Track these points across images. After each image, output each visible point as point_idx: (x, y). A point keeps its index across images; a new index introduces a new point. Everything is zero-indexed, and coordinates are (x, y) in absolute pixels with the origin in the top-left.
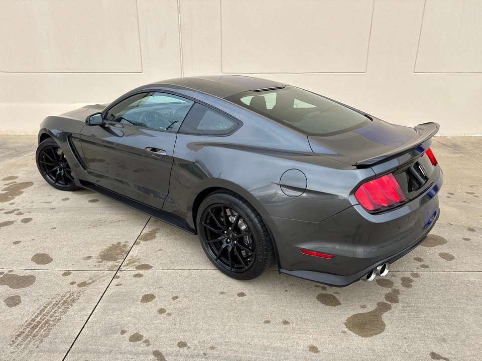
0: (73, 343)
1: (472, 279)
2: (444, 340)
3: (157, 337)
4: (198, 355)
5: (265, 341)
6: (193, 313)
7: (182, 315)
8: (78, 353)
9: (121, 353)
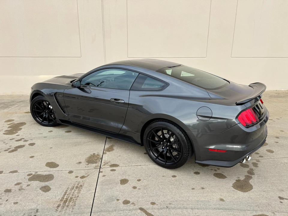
0: (92, 208)
1: (286, 161)
2: (283, 191)
3: (138, 201)
4: (164, 208)
5: (196, 198)
6: (152, 187)
7: (147, 189)
8: (97, 212)
9: (121, 211)
